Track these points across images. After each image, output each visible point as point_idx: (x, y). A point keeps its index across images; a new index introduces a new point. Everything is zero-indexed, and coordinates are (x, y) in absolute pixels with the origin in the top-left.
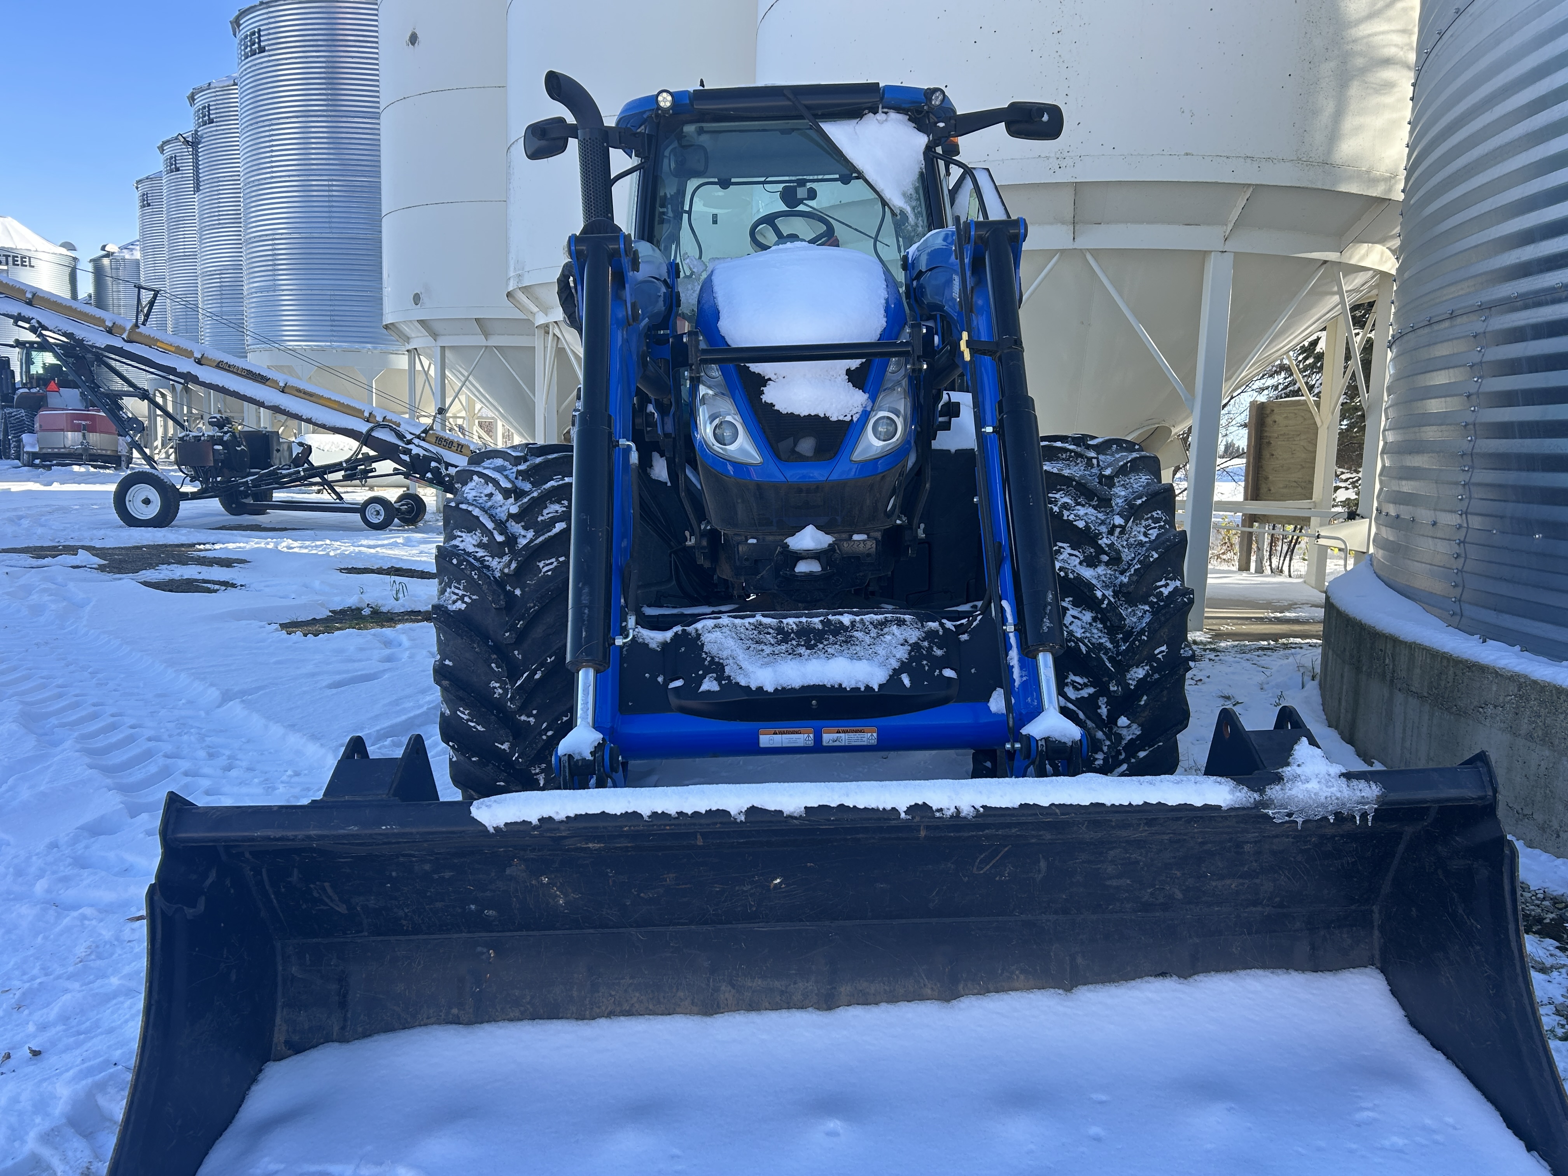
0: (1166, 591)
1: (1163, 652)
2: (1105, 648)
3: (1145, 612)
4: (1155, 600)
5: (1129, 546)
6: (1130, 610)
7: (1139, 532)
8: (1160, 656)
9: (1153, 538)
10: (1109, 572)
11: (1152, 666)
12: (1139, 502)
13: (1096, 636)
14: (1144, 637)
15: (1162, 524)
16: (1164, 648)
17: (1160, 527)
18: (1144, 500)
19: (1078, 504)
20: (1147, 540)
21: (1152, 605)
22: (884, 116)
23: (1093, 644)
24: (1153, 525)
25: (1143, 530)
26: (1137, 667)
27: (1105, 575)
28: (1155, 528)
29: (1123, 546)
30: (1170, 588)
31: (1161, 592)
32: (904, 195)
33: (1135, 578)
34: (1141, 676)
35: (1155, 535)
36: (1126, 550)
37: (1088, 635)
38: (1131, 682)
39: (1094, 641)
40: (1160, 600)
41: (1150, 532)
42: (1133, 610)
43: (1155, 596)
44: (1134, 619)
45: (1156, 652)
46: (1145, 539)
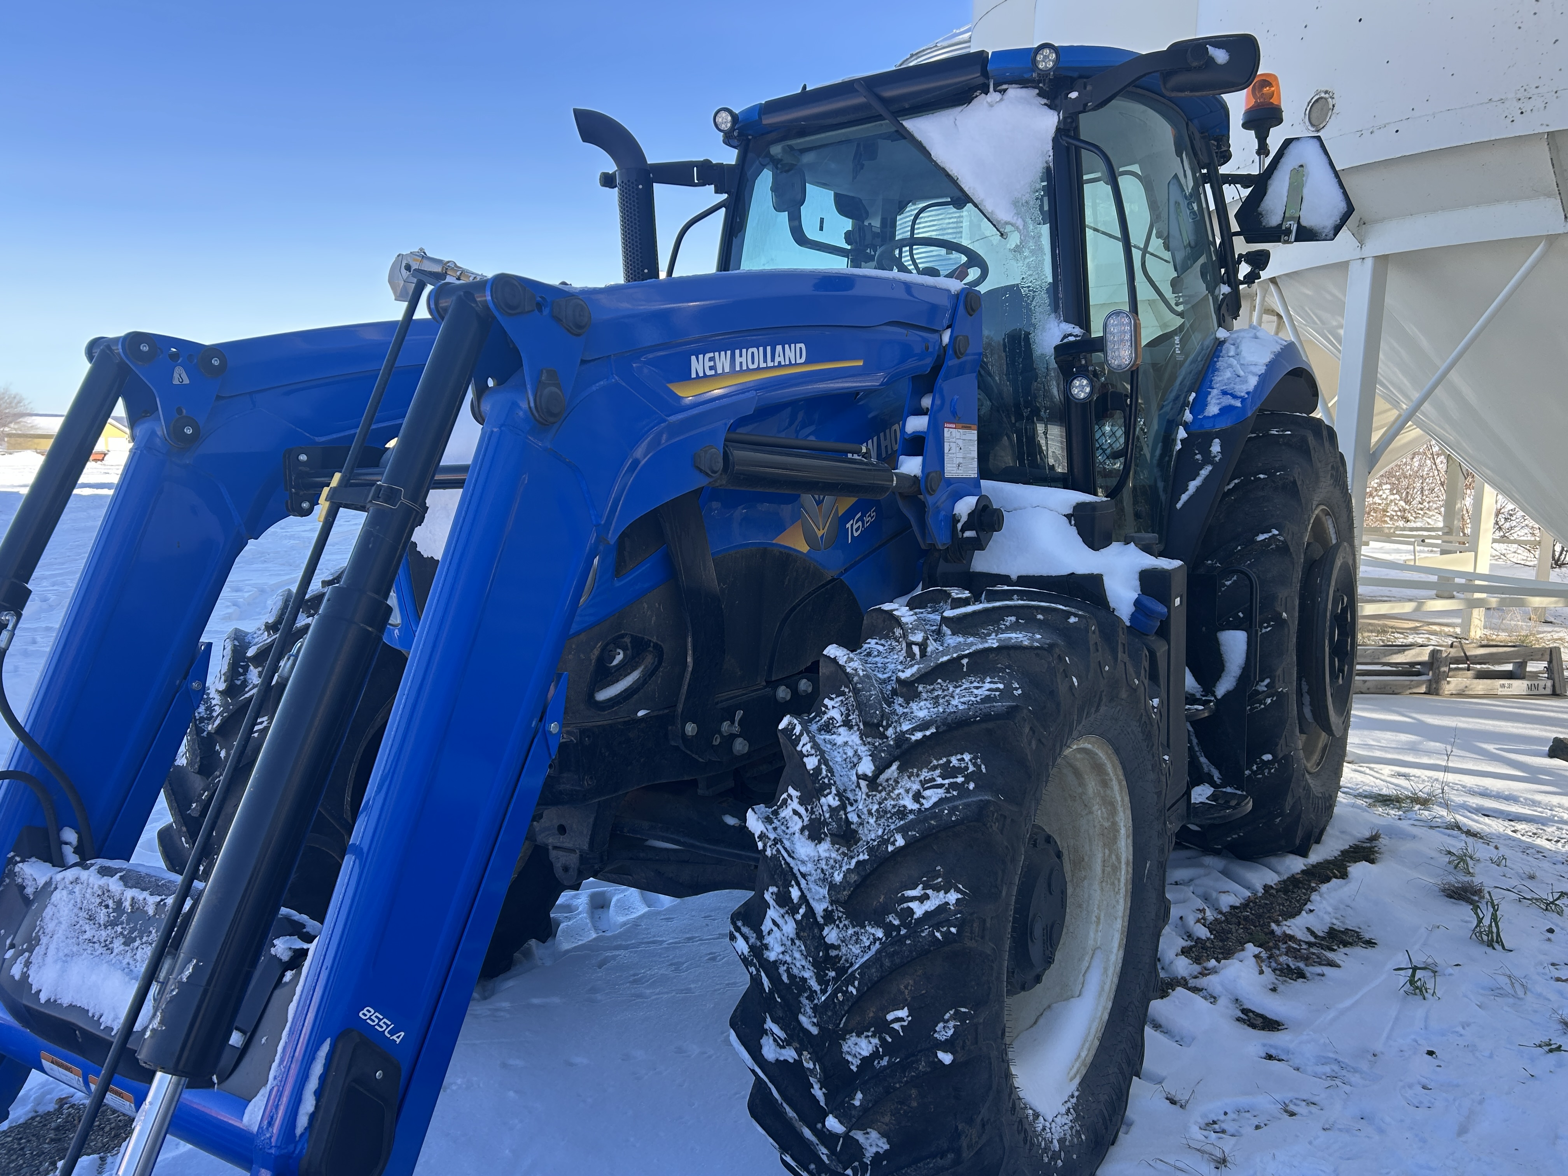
0: (919, 910)
1: (900, 1019)
2: (810, 988)
3: (876, 940)
4: (896, 922)
5: (881, 814)
6: (851, 931)
7: (907, 791)
8: (896, 1026)
9: (927, 804)
10: (834, 855)
11: (883, 1040)
12: (919, 735)
13: (798, 965)
14: (851, 989)
15: (960, 779)
16: (903, 1013)
17: (953, 786)
18: (928, 733)
19: (847, 724)
20: (916, 806)
21: (889, 929)
22: (997, 96)
23: (791, 976)
24: (939, 781)
25: (916, 787)
26: (859, 1035)
27: (827, 859)
28: (941, 786)
29: (870, 813)
30: (930, 905)
31: (911, 911)
32: (1016, 203)
33: (854, 878)
34: (865, 1053)
35: (934, 799)
36: (872, 821)
37: (788, 958)
38: (850, 1058)
39: (795, 971)
40: (903, 924)
41: (927, 793)
42: (856, 933)
43: (899, 915)
44: (856, 950)
45: (890, 1017)
46: (911, 805)
